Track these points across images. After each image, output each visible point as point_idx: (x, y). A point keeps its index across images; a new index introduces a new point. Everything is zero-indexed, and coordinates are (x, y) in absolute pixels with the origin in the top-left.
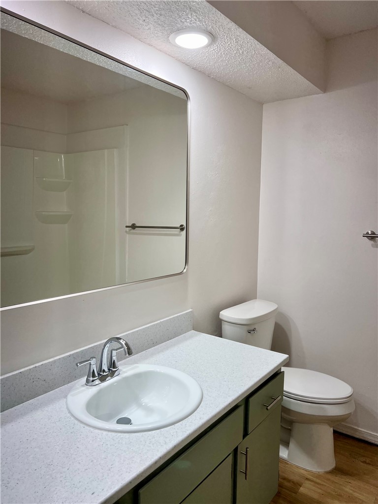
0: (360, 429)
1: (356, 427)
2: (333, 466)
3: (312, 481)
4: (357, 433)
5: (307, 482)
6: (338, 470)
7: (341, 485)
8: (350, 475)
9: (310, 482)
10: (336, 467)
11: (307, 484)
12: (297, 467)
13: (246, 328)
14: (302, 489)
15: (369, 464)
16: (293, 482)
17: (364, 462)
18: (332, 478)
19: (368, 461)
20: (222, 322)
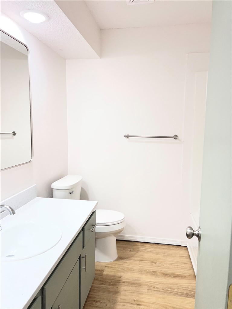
0: (126, 235)
1: (124, 235)
2: (117, 257)
3: (108, 267)
4: (125, 238)
5: (106, 268)
6: (120, 258)
7: (122, 265)
8: (125, 259)
9: (107, 268)
10: (118, 257)
11: (107, 269)
12: (100, 262)
13: (68, 192)
14: (104, 273)
15: (132, 251)
16: (99, 270)
17: (130, 251)
18: (117, 262)
19: (132, 250)
20: (53, 190)
